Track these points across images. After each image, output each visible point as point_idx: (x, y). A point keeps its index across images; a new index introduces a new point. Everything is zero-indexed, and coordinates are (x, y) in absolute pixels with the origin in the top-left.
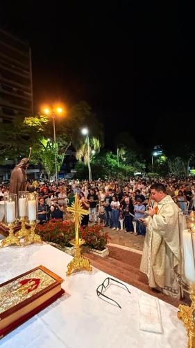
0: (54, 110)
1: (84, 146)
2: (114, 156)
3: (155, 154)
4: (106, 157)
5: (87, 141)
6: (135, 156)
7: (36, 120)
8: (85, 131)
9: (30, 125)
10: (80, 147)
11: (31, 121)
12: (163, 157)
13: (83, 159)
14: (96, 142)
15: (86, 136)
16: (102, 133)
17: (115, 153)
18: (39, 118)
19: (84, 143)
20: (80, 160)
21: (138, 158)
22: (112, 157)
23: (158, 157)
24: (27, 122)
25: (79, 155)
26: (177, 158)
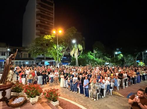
0: (58, 32)
1: (74, 49)
2: (92, 54)
3: (116, 53)
4: (88, 54)
5: (75, 46)
7: (50, 36)
8: (74, 41)
9: (46, 39)
10: (72, 49)
11: (47, 37)
12: (122, 55)
13: (74, 55)
14: (81, 47)
16: (83, 42)
17: (93, 52)
18: (51, 35)
19: (74, 47)
20: (72, 56)
22: (91, 54)
23: (118, 55)
24: (45, 37)
25: (72, 53)
26: (129, 55)
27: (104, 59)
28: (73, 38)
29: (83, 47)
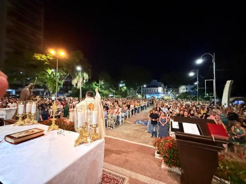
0: (59, 53)
1: (77, 77)
3: (121, 85)
4: (92, 85)
5: (80, 74)
6: (109, 85)
7: (44, 57)
8: (79, 68)
9: (39, 59)
10: (75, 77)
11: (38, 57)
12: (125, 88)
13: (76, 85)
14: (86, 76)
15: (79, 71)
16: (90, 70)
17: (98, 82)
18: (46, 56)
19: (78, 75)
21: (111, 87)
22: (96, 85)
23: (123, 87)
24: (36, 57)
25: (74, 82)
26: (132, 88)
27: (109, 91)
28: (78, 64)
29: (89, 76)
